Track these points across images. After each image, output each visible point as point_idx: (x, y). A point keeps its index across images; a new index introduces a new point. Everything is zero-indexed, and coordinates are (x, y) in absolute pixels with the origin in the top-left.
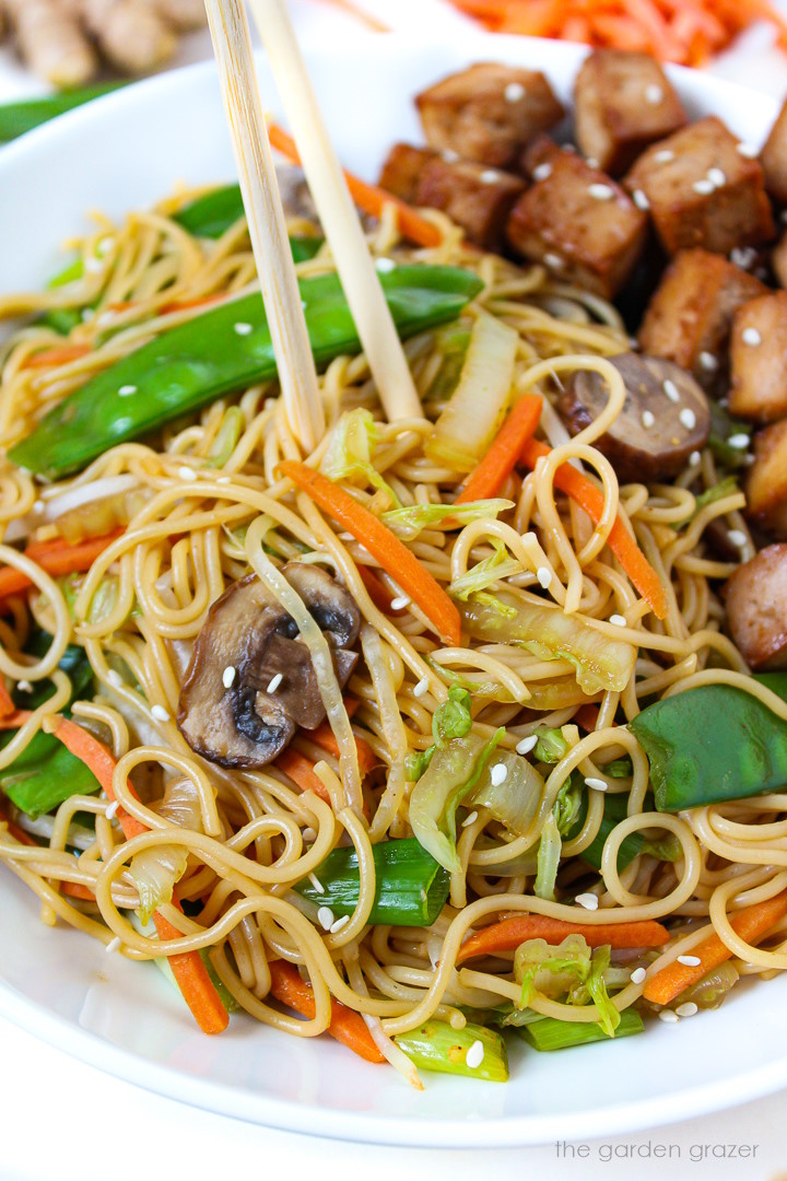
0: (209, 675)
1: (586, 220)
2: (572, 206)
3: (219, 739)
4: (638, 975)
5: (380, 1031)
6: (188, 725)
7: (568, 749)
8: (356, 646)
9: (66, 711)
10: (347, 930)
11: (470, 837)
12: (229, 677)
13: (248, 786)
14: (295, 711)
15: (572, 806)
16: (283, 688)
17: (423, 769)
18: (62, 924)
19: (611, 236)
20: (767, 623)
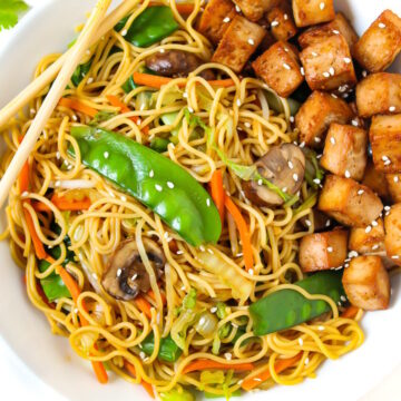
0: (112, 271)
1: (280, 75)
2: (276, 68)
3: (114, 290)
4: (240, 382)
5: (155, 391)
6: (105, 283)
7: (227, 315)
8: (163, 269)
9: (63, 265)
10: (149, 361)
11: (191, 336)
12: (119, 272)
13: (123, 306)
14: (140, 286)
15: (226, 331)
16: (137, 278)
17: (179, 315)
18: (57, 334)
19: (288, 84)
20: (312, 260)
